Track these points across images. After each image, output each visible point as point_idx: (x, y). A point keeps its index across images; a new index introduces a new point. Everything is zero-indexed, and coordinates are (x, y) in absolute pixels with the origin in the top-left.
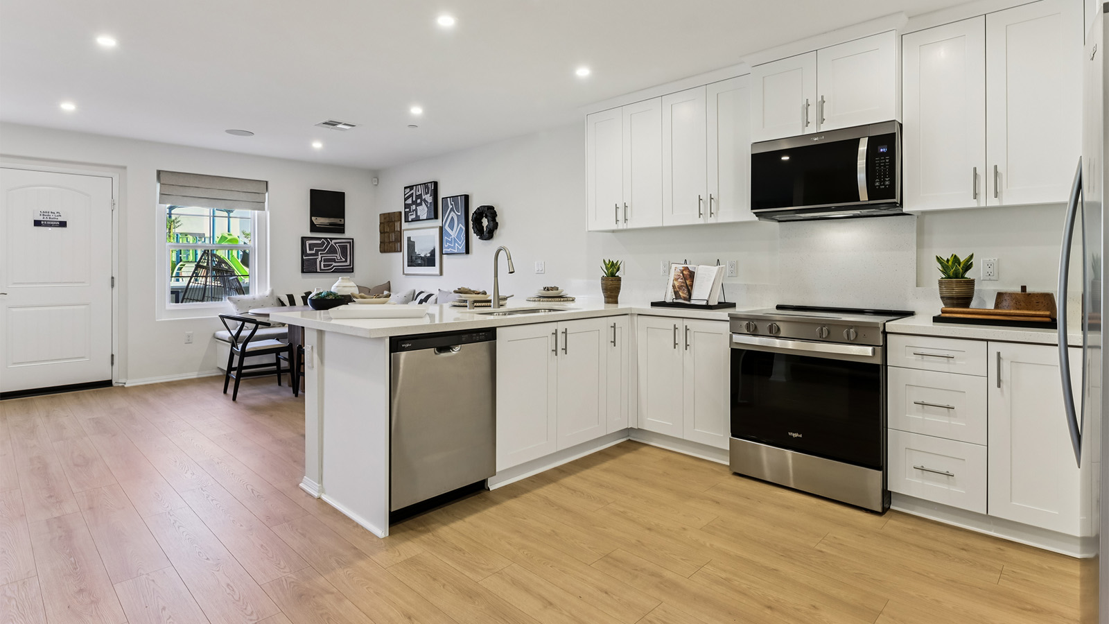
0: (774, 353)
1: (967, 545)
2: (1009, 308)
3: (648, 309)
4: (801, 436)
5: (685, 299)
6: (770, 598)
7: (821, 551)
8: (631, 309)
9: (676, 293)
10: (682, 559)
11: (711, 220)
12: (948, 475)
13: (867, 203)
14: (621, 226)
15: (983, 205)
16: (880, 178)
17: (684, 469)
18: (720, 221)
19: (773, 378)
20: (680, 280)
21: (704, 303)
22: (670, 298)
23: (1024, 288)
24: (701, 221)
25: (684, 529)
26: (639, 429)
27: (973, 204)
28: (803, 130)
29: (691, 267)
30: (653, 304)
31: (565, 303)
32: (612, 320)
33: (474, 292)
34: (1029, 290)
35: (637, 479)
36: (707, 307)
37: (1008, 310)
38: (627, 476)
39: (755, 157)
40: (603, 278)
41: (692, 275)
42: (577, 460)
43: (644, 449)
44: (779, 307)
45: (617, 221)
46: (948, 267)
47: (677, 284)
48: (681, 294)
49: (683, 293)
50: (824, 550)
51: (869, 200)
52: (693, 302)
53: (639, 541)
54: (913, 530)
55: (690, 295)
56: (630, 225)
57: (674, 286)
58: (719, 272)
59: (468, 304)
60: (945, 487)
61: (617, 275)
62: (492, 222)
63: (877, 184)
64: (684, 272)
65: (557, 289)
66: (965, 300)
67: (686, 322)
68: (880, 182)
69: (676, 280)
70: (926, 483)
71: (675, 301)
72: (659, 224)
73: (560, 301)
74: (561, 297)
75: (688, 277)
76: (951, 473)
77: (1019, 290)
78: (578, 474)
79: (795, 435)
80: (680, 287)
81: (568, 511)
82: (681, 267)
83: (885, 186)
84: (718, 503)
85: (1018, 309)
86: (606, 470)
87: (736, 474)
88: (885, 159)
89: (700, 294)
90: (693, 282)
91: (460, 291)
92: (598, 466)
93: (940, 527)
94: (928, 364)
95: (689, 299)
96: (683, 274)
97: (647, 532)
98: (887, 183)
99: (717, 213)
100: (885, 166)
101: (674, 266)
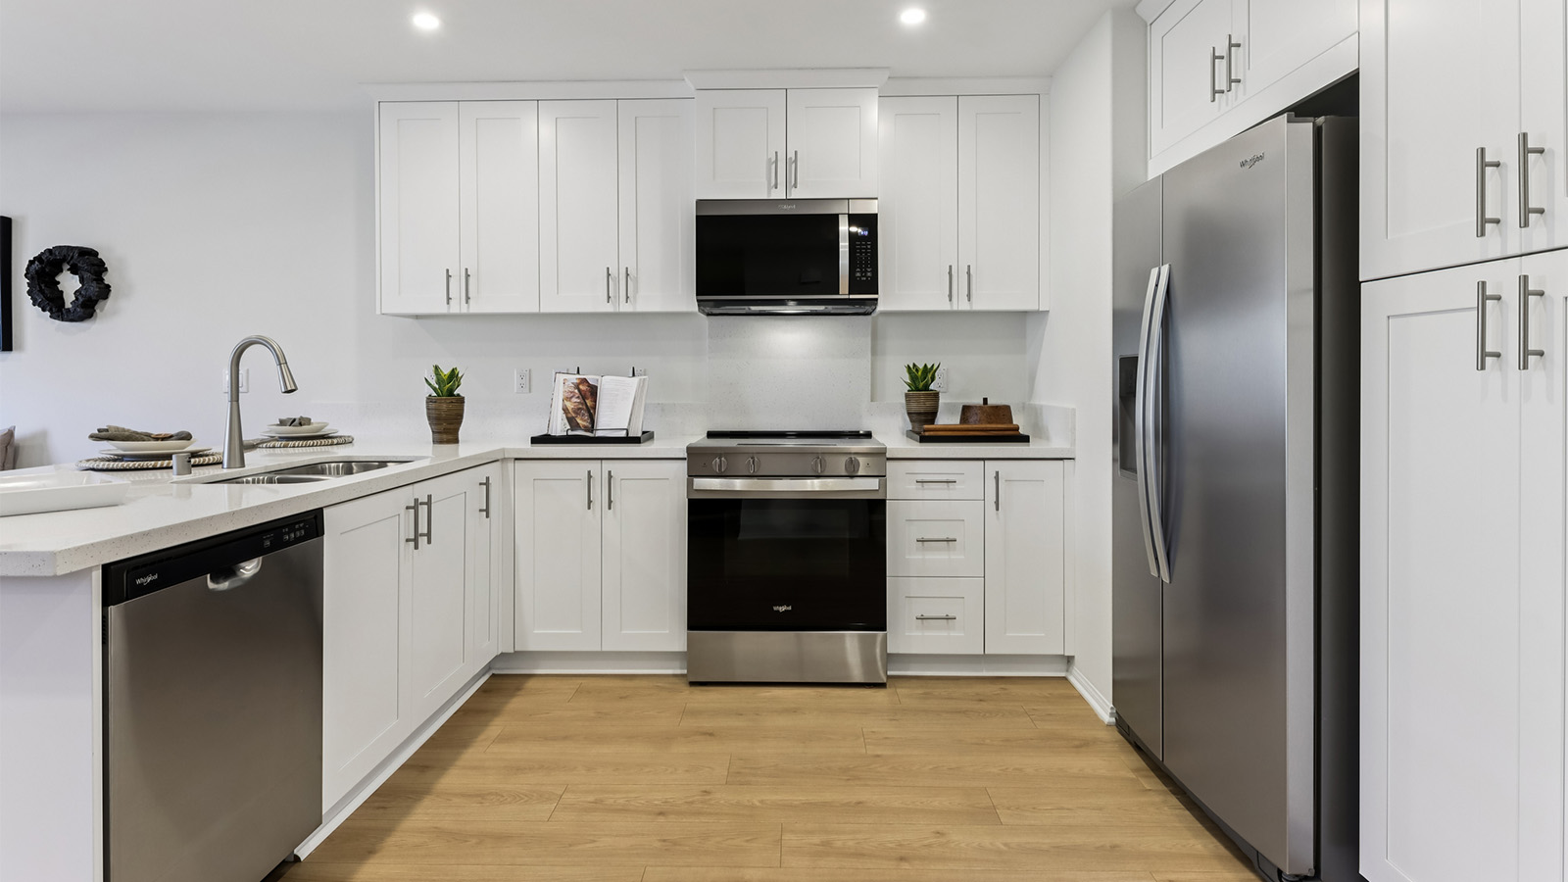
0: (741, 500)
1: (978, 694)
2: (980, 422)
3: (527, 448)
4: (790, 608)
5: (586, 429)
6: (890, 845)
7: (878, 756)
8: (503, 450)
9: (571, 420)
10: (747, 841)
11: (625, 308)
12: (947, 618)
13: (847, 297)
14: (456, 308)
15: (955, 308)
16: (861, 268)
17: (621, 698)
18: (640, 309)
19: (742, 536)
20: (574, 400)
21: (623, 434)
22: (560, 427)
23: (985, 400)
24: (609, 308)
25: (706, 792)
26: (515, 652)
27: (945, 306)
28: (769, 193)
29: (591, 381)
30: (535, 440)
31: (335, 449)
32: (481, 474)
33: (147, 437)
34: (989, 402)
35: (565, 738)
36: (628, 440)
37: (976, 425)
38: (546, 739)
39: (701, 221)
40: (430, 399)
41: (593, 391)
42: (432, 738)
43: (531, 684)
44: (711, 435)
45: (449, 299)
46: (917, 378)
47: (570, 406)
48: (579, 421)
49: (582, 419)
50: (879, 753)
51: (850, 294)
52: (599, 434)
53: (664, 841)
54: (925, 694)
55: (592, 422)
56: (475, 308)
57: (565, 410)
58: (641, 387)
59: (174, 462)
60: (944, 634)
61: (455, 393)
62: (94, 284)
63: (858, 274)
64: (581, 387)
65: (308, 421)
66: (931, 416)
67: (607, 466)
68: (861, 272)
69: (568, 399)
70: (928, 633)
71: (570, 433)
72: (535, 310)
73: (332, 445)
74: (323, 437)
75: (588, 394)
76: (951, 615)
77: (981, 402)
78: (458, 763)
79: (782, 609)
80: (577, 411)
81: (501, 838)
82: (574, 378)
83: (867, 278)
84: (711, 734)
85: (989, 423)
86: (502, 739)
87: (693, 684)
88: (866, 245)
89: (611, 418)
90: (595, 402)
91: (103, 435)
92: (482, 737)
93: (940, 681)
94: (930, 492)
95: (592, 429)
96: (579, 390)
97: (661, 819)
98: (869, 274)
99: (635, 297)
100: (866, 253)
101: (561, 378)
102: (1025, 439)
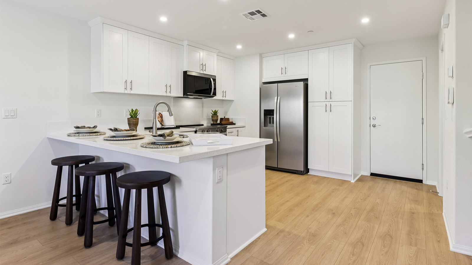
14: (128, 91)
20: (160, 118)
23: (225, 117)
28: (200, 71)
51: (212, 95)
55: (164, 124)
64: (160, 115)
80: (161, 121)
82: (158, 113)
90: (163, 119)
102: (235, 124)
